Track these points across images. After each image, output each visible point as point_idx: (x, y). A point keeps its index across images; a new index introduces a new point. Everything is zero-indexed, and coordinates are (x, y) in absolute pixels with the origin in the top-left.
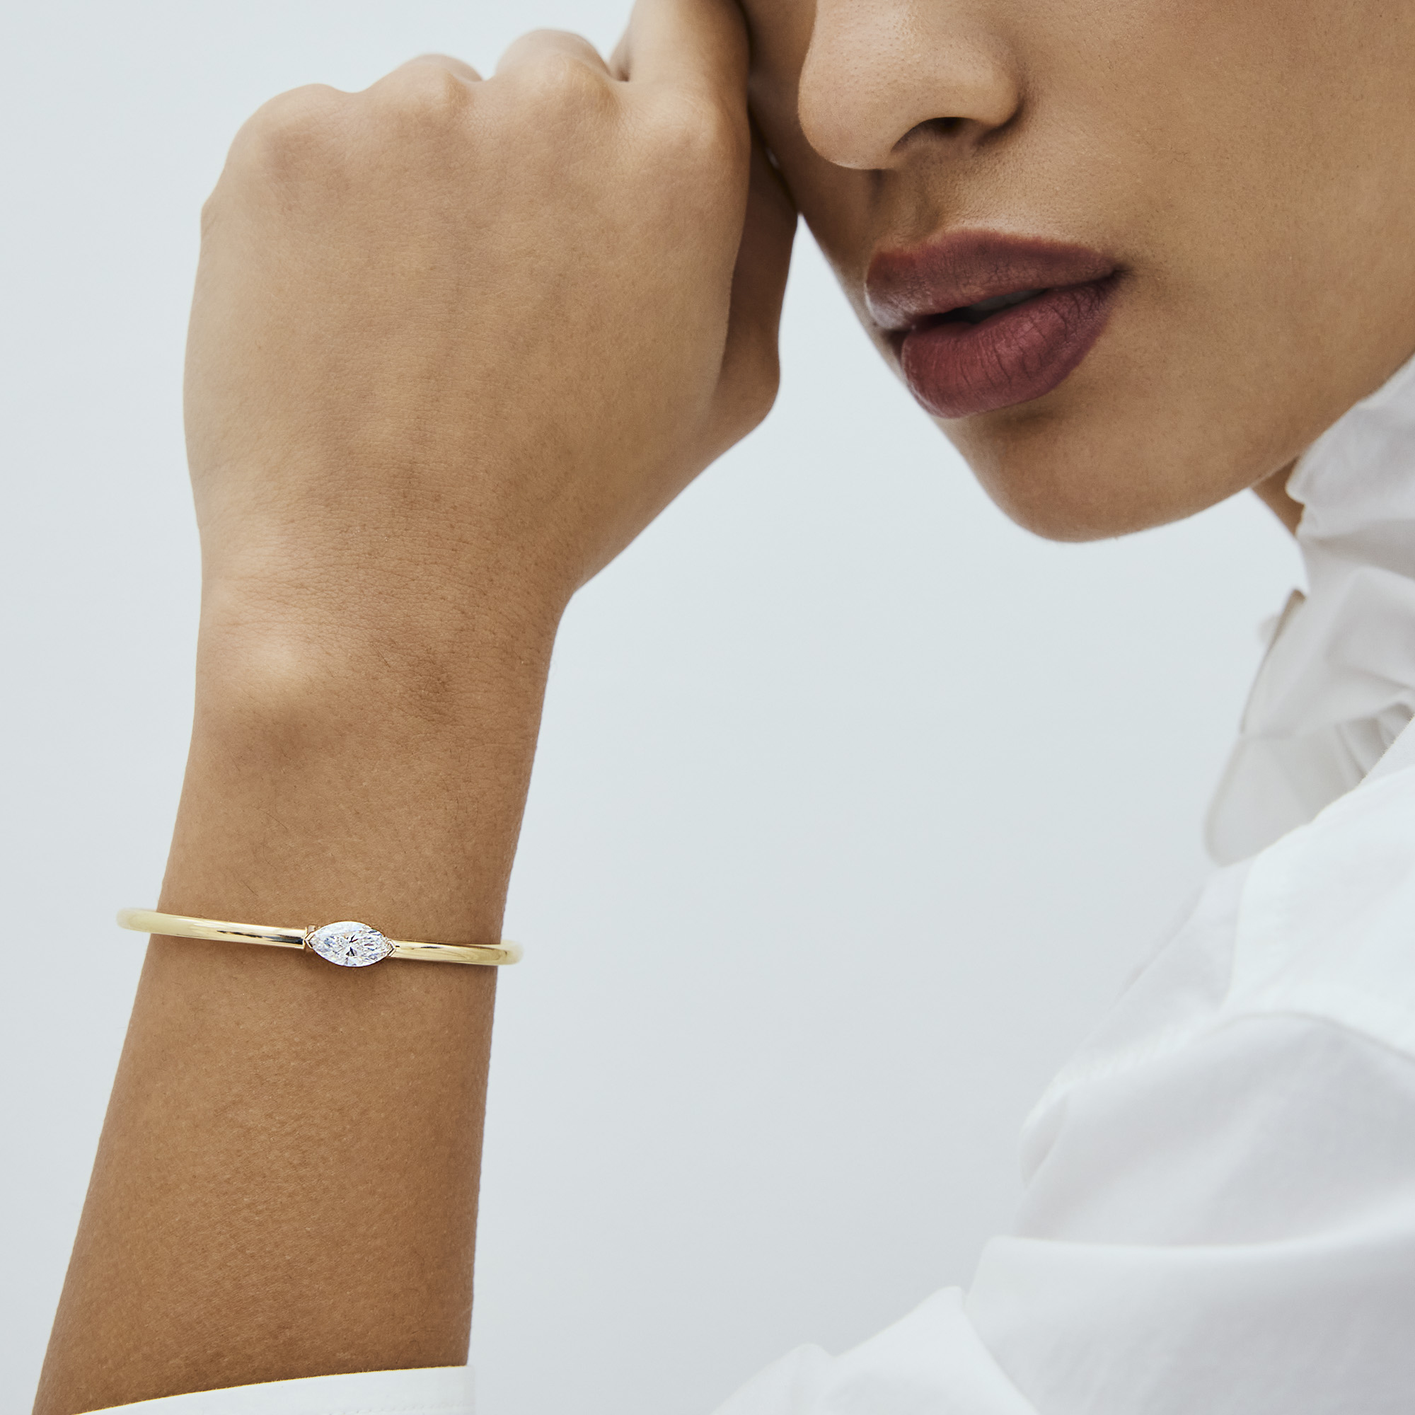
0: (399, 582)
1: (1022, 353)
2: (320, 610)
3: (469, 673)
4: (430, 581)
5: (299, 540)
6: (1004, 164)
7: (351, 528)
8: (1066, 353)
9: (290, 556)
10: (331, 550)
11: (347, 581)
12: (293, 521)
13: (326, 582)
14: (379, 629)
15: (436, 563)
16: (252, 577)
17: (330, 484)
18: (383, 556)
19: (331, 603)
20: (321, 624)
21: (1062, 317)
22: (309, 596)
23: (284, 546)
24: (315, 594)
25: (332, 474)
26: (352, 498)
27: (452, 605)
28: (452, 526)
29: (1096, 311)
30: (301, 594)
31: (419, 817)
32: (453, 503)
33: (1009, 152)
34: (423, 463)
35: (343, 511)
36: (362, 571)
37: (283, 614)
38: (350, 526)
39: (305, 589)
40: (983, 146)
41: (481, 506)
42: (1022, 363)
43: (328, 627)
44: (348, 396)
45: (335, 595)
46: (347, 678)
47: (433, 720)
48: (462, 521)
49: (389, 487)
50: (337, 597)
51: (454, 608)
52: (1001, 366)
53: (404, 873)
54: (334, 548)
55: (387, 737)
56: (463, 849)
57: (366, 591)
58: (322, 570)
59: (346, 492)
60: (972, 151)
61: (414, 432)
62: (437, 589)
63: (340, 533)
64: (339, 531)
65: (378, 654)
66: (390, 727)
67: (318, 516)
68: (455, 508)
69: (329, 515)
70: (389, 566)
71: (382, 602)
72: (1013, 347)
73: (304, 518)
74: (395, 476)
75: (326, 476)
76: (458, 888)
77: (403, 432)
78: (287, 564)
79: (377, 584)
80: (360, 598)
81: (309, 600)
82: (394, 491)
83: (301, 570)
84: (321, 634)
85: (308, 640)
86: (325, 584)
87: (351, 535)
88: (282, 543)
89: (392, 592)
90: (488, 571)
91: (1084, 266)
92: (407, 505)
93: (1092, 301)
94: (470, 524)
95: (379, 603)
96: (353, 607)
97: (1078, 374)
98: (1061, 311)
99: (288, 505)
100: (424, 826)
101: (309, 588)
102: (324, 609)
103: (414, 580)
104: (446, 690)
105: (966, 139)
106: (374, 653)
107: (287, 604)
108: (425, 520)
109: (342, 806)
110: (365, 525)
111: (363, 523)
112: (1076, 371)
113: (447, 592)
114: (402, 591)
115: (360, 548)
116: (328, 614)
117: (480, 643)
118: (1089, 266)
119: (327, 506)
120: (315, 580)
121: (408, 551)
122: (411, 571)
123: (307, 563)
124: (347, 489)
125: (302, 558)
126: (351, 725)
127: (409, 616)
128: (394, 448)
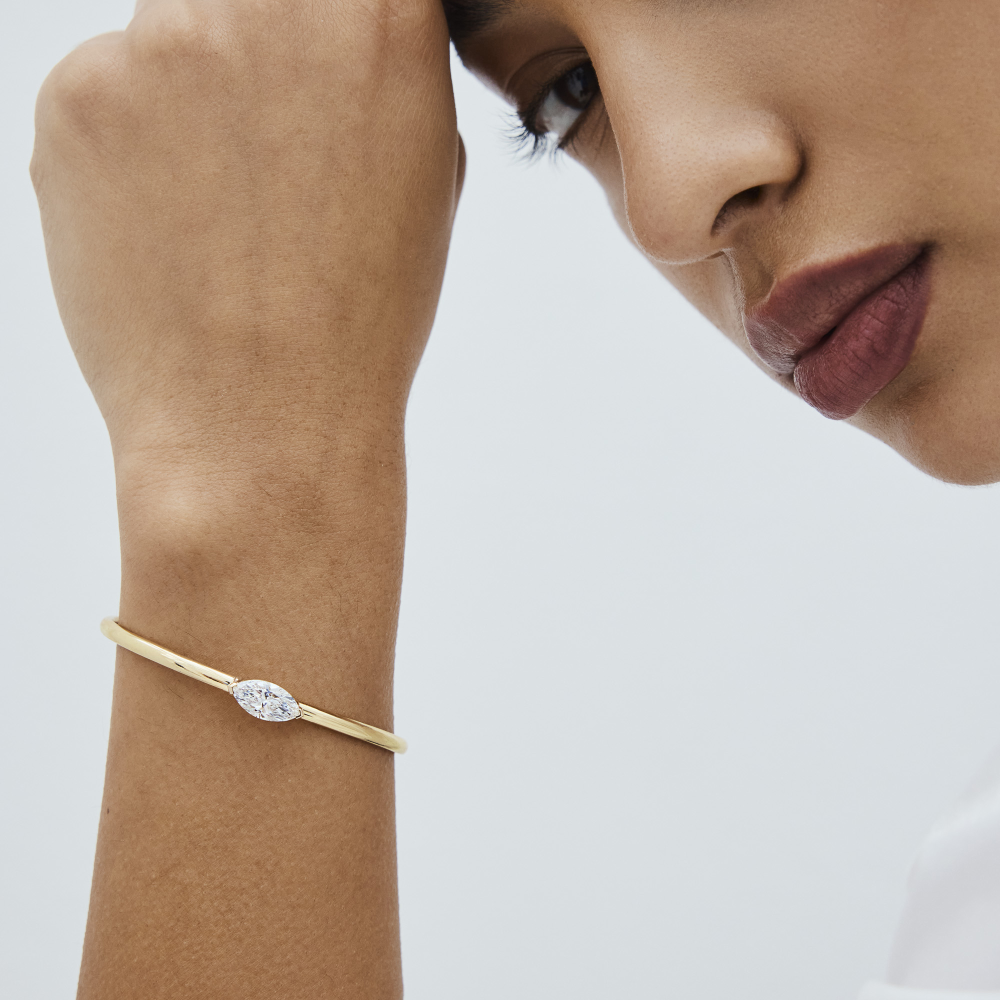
0: (268, 425)
1: (870, 341)
2: (207, 463)
3: (339, 485)
4: (293, 418)
5: (179, 411)
6: (805, 207)
7: (219, 392)
8: (906, 328)
9: (175, 425)
10: (207, 413)
11: (224, 434)
12: (171, 397)
13: (207, 439)
14: (258, 467)
15: (295, 402)
16: (148, 447)
17: (194, 360)
18: (250, 408)
19: (215, 455)
20: (209, 474)
21: (893, 301)
22: (196, 453)
23: (168, 418)
24: (200, 451)
25: (193, 352)
26: (214, 368)
27: (315, 433)
28: (302, 369)
29: (920, 285)
30: (189, 453)
31: (310, 614)
32: (299, 349)
33: (806, 197)
34: (265, 324)
35: (210, 379)
36: (236, 424)
37: (176, 471)
38: (218, 390)
39: (192, 448)
40: (787, 201)
41: (321, 345)
42: (872, 349)
43: (215, 475)
44: (190, 288)
45: (216, 448)
46: (236, 513)
47: (314, 532)
48: (309, 362)
49: (243, 351)
50: (219, 450)
51: (317, 435)
52: (858, 358)
53: (301, 663)
54: (210, 411)
55: (276, 554)
56: (350, 634)
57: (241, 439)
58: (203, 431)
59: (209, 364)
60: (780, 208)
61: (251, 301)
62: (300, 422)
63: (211, 397)
64: (210, 396)
65: (261, 488)
66: (277, 546)
67: (191, 388)
68: (301, 353)
69: (200, 385)
70: (257, 415)
71: (257, 445)
72: (861, 340)
73: (181, 392)
74: (245, 341)
75: (190, 355)
76: (348, 668)
77: (243, 304)
78: (173, 432)
79: (249, 431)
80: (238, 446)
81: (196, 456)
82: (247, 353)
83: (187, 434)
84: (210, 482)
85: (199, 489)
86: (207, 441)
87: (220, 397)
88: (166, 416)
89: (263, 435)
90: (340, 397)
91: (896, 259)
92: (261, 361)
93: (914, 279)
94: (317, 362)
95: (255, 446)
96: (233, 454)
97: (922, 340)
98: (890, 297)
99: (165, 385)
100: (315, 622)
101: (195, 447)
102: (209, 461)
103: (279, 421)
104: (322, 505)
105: (771, 201)
106: (257, 487)
107: (178, 463)
108: (279, 370)
109: (245, 617)
110: (230, 386)
111: (228, 385)
112: (920, 339)
113: (309, 423)
114: (272, 432)
115: (230, 406)
116: (214, 464)
117: (344, 458)
118: (901, 256)
119: (196, 378)
120: (199, 439)
121: (270, 398)
122: (276, 414)
123: (190, 428)
124: (209, 361)
125: (185, 425)
126: (245, 551)
127: (281, 451)
128: (238, 319)
